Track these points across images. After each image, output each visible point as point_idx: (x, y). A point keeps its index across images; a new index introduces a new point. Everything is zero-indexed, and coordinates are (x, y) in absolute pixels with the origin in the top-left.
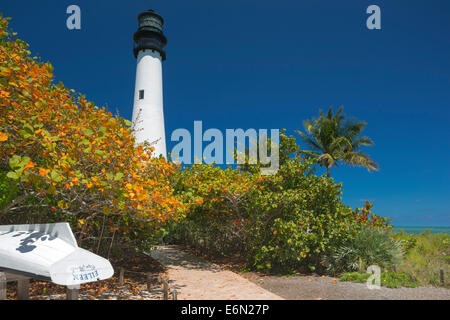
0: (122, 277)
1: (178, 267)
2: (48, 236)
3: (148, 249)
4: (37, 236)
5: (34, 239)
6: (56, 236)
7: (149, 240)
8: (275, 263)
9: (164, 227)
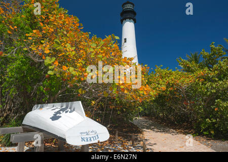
0: (117, 136)
1: (149, 130)
2: (69, 110)
3: (131, 119)
4: (63, 110)
5: (61, 112)
6: (74, 110)
7: (132, 114)
8: (217, 130)
9: (141, 106)
